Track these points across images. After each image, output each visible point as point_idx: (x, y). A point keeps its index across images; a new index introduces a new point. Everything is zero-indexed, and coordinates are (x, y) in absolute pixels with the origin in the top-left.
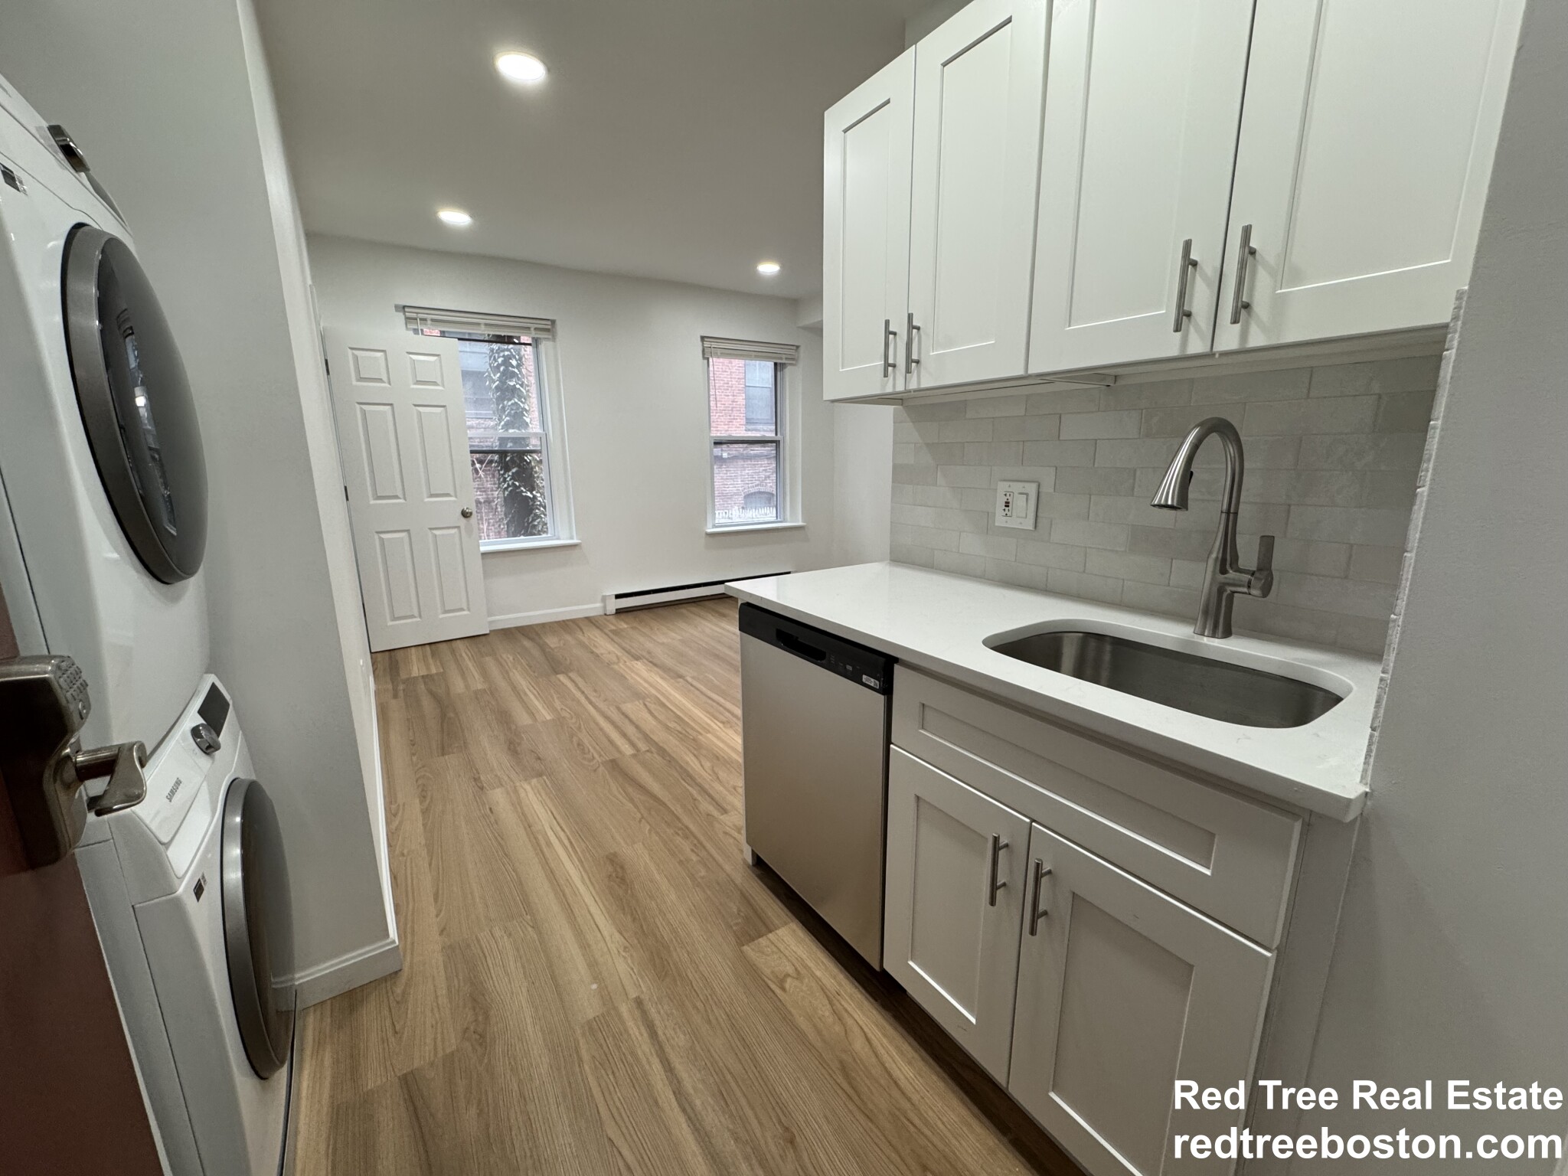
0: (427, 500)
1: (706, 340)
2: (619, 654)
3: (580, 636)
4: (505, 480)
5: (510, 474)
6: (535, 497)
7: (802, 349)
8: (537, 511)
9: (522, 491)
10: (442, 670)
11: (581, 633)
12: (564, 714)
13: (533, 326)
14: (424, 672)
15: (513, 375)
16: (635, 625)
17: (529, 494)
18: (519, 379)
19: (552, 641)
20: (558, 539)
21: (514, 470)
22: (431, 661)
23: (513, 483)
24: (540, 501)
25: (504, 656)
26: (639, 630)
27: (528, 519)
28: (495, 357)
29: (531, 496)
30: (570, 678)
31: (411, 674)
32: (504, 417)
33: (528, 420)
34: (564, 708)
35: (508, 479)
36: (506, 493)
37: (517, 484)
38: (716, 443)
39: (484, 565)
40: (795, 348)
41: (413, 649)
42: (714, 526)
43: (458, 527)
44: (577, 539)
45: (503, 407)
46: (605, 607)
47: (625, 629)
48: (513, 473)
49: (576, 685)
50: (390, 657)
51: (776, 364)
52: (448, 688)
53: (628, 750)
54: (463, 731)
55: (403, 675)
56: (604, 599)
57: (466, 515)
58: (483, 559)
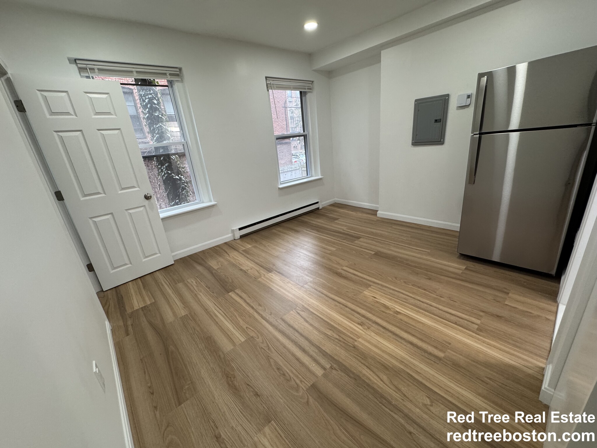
0: (120, 192)
1: (268, 79)
2: (258, 269)
3: (228, 258)
4: (162, 171)
5: (165, 167)
6: (180, 178)
7: (315, 82)
8: (183, 186)
9: (173, 176)
10: (154, 301)
11: (227, 255)
12: (252, 334)
13: (168, 73)
14: (142, 305)
15: (156, 109)
16: (254, 244)
17: (177, 177)
18: (160, 112)
19: (213, 264)
20: (203, 202)
21: (167, 165)
22: (144, 292)
23: (167, 172)
24: (184, 180)
25: (189, 280)
26: (259, 248)
27: (179, 191)
28: (143, 99)
29: (179, 178)
30: (238, 294)
31: (133, 308)
32: (155, 135)
33: (169, 135)
34: (249, 326)
35: (164, 170)
36: (164, 178)
37: (170, 172)
38: (277, 139)
39: (164, 226)
40: (311, 82)
41: (130, 283)
42: (281, 184)
43: (144, 206)
44: (214, 202)
45: (154, 129)
46: (234, 235)
47: (250, 248)
48: (166, 166)
49: (245, 301)
50: (116, 292)
51: (301, 92)
52: (162, 319)
53: (319, 372)
54: (186, 367)
55: (129, 311)
56: (233, 231)
57: (147, 198)
58: (162, 221)
